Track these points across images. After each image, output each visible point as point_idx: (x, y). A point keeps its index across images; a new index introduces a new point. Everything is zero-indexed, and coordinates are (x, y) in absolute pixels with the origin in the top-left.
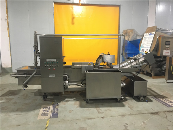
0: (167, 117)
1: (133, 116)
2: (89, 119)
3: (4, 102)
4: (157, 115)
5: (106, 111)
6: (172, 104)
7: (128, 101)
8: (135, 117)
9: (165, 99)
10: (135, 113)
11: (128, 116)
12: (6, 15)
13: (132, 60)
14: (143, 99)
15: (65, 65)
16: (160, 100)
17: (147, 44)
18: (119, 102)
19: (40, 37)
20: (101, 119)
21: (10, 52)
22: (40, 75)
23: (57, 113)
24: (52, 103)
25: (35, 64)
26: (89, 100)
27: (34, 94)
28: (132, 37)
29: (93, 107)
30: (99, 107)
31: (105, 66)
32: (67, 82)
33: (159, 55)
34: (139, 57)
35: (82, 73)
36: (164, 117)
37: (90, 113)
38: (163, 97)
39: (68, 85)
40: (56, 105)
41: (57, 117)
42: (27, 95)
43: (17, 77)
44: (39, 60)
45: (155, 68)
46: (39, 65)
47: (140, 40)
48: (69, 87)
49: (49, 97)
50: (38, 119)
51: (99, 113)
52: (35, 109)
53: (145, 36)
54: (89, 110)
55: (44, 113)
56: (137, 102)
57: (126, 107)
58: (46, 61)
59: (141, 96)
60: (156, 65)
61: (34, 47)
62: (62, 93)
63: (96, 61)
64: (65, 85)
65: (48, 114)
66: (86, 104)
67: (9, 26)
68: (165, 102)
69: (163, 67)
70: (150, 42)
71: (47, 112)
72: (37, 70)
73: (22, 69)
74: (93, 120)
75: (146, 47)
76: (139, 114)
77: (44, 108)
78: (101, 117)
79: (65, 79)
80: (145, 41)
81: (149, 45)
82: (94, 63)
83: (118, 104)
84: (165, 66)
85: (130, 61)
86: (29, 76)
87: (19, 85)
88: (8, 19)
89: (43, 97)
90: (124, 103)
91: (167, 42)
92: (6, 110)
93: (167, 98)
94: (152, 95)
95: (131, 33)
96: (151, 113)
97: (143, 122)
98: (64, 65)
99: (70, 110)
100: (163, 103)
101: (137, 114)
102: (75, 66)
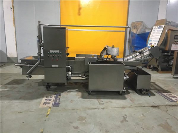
0: (167, 111)
1: (133, 108)
2: (89, 109)
3: (8, 90)
4: (158, 109)
5: (107, 102)
6: (175, 99)
7: (130, 94)
8: (136, 109)
9: (168, 94)
10: (135, 106)
11: (128, 108)
12: (12, 4)
13: (138, 54)
14: (146, 92)
15: (69, 56)
16: (163, 95)
17: (156, 38)
18: (121, 95)
19: (43, 27)
20: (102, 109)
21: (15, 42)
22: (43, 65)
23: (59, 102)
24: (55, 93)
25: (38, 54)
26: (91, 92)
27: (37, 83)
28: (141, 30)
29: (95, 99)
30: (101, 99)
31: (109, 58)
32: (70, 73)
33: (167, 49)
34: (145, 50)
35: (85, 65)
36: (165, 111)
37: (91, 104)
38: (166, 92)
39: (71, 76)
40: (58, 94)
41: (59, 106)
42: (31, 85)
43: (21, 67)
44: (42, 51)
45: (162, 63)
46: (42, 55)
47: (148, 34)
48: (72, 78)
49: (52, 87)
50: (40, 107)
51: (100, 104)
52: (37, 98)
53: (153, 29)
54: (90, 101)
55: (46, 102)
56: (140, 95)
57: (127, 100)
58: (49, 51)
59: (144, 90)
60: (163, 60)
61: (37, 37)
62: (65, 83)
63: (101, 53)
64: (68, 76)
65: (50, 103)
66: (88, 95)
67: (15, 16)
68: (168, 96)
69: (171, 62)
70: (159, 35)
71: (49, 101)
72: (40, 60)
73: (26, 59)
74: (93, 110)
75: (154, 41)
76: (139, 107)
77: (47, 97)
78: (102, 108)
79: (68, 70)
80: (153, 34)
81: (157, 39)
82: (98, 56)
83: (120, 96)
84: (172, 61)
85: (135, 55)
86: (33, 66)
87: (23, 74)
88: (13, 8)
89: (46, 87)
90: (126, 95)
91: (176, 36)
92: (10, 97)
93: (171, 92)
94: (156, 89)
95: (139, 25)
96: (152, 106)
97: (143, 114)
98: (67, 56)
99: (72, 101)
100: (166, 97)
101: (138, 107)
102: (79, 57)
